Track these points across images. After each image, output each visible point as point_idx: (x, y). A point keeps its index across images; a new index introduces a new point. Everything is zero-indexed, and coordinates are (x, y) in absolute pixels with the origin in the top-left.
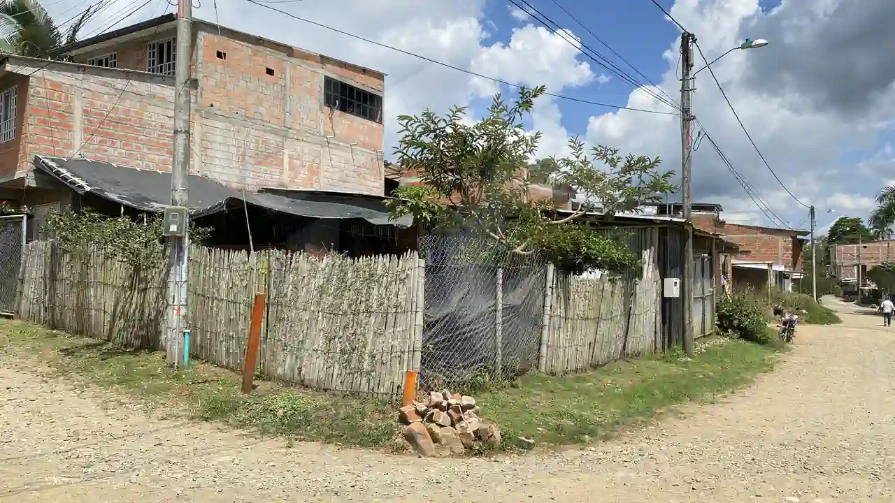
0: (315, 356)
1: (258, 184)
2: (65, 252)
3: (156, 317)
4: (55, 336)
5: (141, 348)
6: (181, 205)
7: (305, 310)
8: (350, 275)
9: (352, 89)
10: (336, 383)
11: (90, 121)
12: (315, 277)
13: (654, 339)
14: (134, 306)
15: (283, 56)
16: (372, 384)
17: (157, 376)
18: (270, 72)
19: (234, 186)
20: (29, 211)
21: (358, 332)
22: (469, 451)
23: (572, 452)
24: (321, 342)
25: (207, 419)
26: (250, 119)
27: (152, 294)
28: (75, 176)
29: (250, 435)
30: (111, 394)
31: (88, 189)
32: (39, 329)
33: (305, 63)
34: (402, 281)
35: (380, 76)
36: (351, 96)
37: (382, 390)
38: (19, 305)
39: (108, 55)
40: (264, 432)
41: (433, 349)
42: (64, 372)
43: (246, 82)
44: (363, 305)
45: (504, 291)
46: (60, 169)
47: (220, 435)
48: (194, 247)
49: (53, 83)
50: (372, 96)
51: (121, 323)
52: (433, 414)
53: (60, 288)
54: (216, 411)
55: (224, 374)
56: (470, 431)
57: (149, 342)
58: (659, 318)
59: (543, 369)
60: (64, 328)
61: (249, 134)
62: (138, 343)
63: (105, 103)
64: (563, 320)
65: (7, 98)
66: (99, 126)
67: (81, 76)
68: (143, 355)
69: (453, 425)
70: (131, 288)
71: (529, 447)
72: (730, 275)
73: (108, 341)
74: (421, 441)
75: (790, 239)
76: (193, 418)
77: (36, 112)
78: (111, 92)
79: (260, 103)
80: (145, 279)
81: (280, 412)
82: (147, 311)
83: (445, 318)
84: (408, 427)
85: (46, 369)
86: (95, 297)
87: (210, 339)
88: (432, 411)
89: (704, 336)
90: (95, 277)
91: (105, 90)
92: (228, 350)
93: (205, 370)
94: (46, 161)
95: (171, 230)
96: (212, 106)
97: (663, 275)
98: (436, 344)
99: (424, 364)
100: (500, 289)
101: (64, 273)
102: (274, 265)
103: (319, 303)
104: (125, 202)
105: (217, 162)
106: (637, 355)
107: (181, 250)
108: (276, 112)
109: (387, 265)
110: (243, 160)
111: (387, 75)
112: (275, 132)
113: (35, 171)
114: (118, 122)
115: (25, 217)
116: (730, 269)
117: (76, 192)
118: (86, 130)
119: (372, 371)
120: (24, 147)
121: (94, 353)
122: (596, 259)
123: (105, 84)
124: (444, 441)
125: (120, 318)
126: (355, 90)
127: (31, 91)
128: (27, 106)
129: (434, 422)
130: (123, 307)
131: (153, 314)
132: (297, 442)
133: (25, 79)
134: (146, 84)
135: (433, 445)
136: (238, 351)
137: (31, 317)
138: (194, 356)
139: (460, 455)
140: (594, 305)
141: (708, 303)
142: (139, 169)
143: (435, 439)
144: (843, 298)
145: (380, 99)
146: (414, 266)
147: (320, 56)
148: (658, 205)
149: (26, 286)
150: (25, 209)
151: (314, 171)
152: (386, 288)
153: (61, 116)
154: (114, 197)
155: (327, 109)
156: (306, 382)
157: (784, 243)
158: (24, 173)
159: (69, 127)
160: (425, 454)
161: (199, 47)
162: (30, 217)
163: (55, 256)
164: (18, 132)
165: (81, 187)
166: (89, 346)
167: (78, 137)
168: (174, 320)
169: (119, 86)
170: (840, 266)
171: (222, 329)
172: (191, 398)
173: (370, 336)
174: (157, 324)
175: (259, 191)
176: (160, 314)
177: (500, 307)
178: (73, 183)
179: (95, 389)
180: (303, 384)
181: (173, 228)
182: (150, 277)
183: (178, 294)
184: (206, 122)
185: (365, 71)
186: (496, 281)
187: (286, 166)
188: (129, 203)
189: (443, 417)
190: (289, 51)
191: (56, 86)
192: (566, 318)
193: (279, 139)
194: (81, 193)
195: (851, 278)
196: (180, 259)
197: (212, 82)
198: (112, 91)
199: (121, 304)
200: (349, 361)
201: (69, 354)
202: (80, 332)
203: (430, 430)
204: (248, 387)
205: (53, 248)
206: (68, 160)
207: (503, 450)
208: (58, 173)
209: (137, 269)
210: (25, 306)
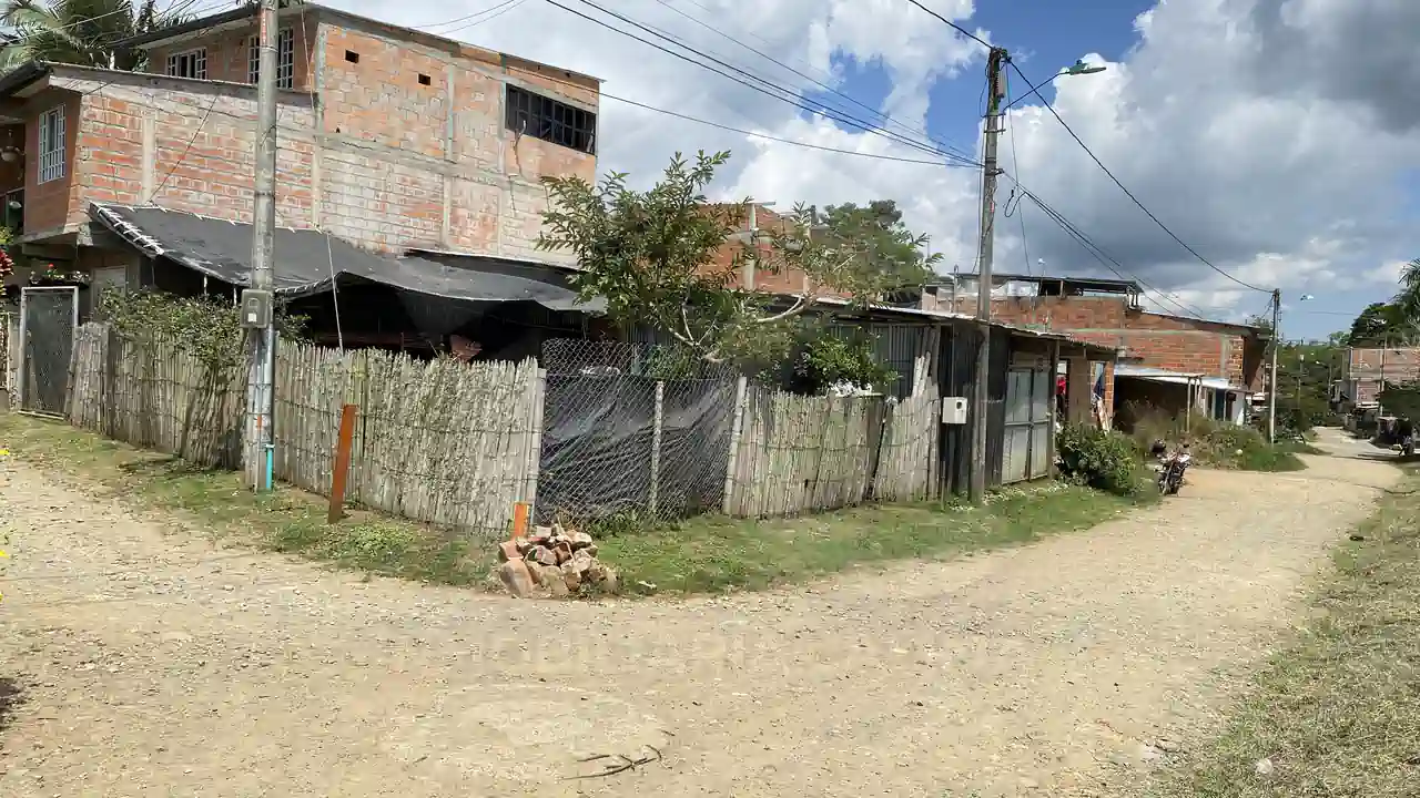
0: (417, 481)
1: (404, 244)
2: (126, 340)
3: (238, 427)
4: (113, 447)
5: (218, 466)
6: (263, 289)
7: (407, 425)
8: (460, 385)
9: (548, 102)
10: (439, 517)
11: (164, 154)
12: (419, 386)
13: (925, 479)
14: (211, 412)
15: (446, 56)
16: (479, 519)
17: (231, 501)
18: (425, 80)
19: (370, 246)
20: (83, 280)
21: (467, 454)
22: (574, 593)
23: (698, 602)
24: (424, 465)
25: (279, 550)
26: (394, 150)
27: (232, 399)
28: (143, 232)
29: (326, 568)
30: (176, 518)
31: (161, 251)
32: (96, 439)
33: (478, 66)
34: (518, 394)
35: (593, 83)
36: (548, 112)
37: (490, 524)
38: (70, 408)
39: (193, 51)
40: (342, 566)
41: (554, 478)
42: (121, 492)
43: (389, 95)
44: (474, 422)
45: (666, 410)
46: (125, 223)
47: (289, 567)
48: (281, 343)
49: (114, 102)
50: (580, 113)
51: (194, 435)
52: (535, 551)
53: (121, 388)
54: (293, 542)
55: (312, 499)
56: (577, 571)
57: (229, 460)
58: (934, 450)
59: (727, 509)
60: (125, 439)
61: (391, 171)
62: (213, 459)
63: (186, 129)
64: (761, 450)
65: (52, 118)
66: (179, 162)
67: (151, 92)
68: (220, 475)
69: (559, 564)
70: (208, 390)
71: (649, 593)
72: (1110, 393)
73: (180, 456)
74: (517, 581)
75: (1240, 339)
76: (264, 547)
77: (90, 142)
78: (193, 112)
79: (408, 125)
80: (223, 380)
81: (368, 546)
82: (226, 422)
83: (573, 441)
84: (503, 565)
85: (100, 488)
86: (164, 399)
87: (300, 457)
88: (537, 547)
89: (1028, 481)
90: (164, 374)
91: (186, 110)
92: (319, 471)
93: (290, 495)
94: (106, 210)
95: (250, 320)
96: (338, 130)
97: (944, 393)
98: (559, 472)
99: (542, 495)
100: (659, 406)
101: (125, 367)
102: (373, 369)
103: (423, 419)
104: (208, 271)
105: (343, 211)
106: (891, 499)
107: (263, 345)
108: (433, 139)
109: (503, 373)
110: (383, 210)
111: (603, 81)
112: (432, 169)
113: (91, 225)
114: (203, 154)
115: (76, 289)
116: (1110, 384)
117: (145, 256)
118: (159, 166)
119: (481, 502)
120: (76, 192)
121: (161, 470)
122: (821, 370)
123: (187, 102)
124: (545, 582)
125: (194, 428)
126: (554, 103)
127: (84, 114)
128: (80, 134)
129: (536, 560)
130: (198, 413)
131: (234, 424)
132: (378, 577)
133: (75, 96)
134: (243, 100)
135: (532, 586)
136: (331, 473)
137: (86, 423)
138: (280, 478)
139: (561, 598)
140: (815, 430)
141: (1041, 435)
142: (232, 222)
143: (536, 580)
144: (1353, 432)
145: (592, 118)
146: (531, 375)
147: (502, 55)
148: (1039, 281)
149: (79, 380)
150: (79, 276)
151: (488, 225)
152: (501, 402)
153: (124, 147)
154: (193, 263)
155: (510, 134)
156: (407, 513)
157: (1230, 347)
158: (76, 225)
159: (135, 161)
160: (519, 594)
161: (320, 43)
162: (83, 288)
163: (114, 345)
164: (68, 167)
165: (151, 248)
166: (156, 462)
167: (148, 177)
168: (254, 431)
169: (205, 105)
170: (1356, 382)
171: (312, 445)
172: (265, 526)
173: (480, 461)
174: (239, 435)
175: (407, 254)
176: (241, 424)
177: (658, 431)
178: (140, 242)
179: (157, 513)
180: (403, 516)
181: (252, 318)
182: (229, 377)
183: (260, 401)
184: (331, 155)
185: (568, 75)
186: (654, 397)
187: (447, 217)
188: (214, 273)
189: (548, 555)
190: (453, 48)
191: (119, 105)
192: (766, 448)
193: (436, 178)
194: (150, 256)
195: (1367, 401)
196: (262, 356)
197: (338, 95)
198: (195, 111)
199: (195, 410)
200: (454, 490)
201: (129, 470)
202: (147, 444)
203: (530, 570)
204: (336, 515)
205: (112, 334)
206: (137, 211)
207: (616, 595)
208: (121, 228)
209: (214, 366)
210: (77, 409)
